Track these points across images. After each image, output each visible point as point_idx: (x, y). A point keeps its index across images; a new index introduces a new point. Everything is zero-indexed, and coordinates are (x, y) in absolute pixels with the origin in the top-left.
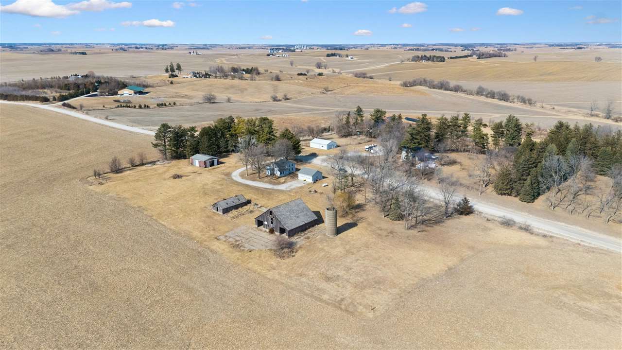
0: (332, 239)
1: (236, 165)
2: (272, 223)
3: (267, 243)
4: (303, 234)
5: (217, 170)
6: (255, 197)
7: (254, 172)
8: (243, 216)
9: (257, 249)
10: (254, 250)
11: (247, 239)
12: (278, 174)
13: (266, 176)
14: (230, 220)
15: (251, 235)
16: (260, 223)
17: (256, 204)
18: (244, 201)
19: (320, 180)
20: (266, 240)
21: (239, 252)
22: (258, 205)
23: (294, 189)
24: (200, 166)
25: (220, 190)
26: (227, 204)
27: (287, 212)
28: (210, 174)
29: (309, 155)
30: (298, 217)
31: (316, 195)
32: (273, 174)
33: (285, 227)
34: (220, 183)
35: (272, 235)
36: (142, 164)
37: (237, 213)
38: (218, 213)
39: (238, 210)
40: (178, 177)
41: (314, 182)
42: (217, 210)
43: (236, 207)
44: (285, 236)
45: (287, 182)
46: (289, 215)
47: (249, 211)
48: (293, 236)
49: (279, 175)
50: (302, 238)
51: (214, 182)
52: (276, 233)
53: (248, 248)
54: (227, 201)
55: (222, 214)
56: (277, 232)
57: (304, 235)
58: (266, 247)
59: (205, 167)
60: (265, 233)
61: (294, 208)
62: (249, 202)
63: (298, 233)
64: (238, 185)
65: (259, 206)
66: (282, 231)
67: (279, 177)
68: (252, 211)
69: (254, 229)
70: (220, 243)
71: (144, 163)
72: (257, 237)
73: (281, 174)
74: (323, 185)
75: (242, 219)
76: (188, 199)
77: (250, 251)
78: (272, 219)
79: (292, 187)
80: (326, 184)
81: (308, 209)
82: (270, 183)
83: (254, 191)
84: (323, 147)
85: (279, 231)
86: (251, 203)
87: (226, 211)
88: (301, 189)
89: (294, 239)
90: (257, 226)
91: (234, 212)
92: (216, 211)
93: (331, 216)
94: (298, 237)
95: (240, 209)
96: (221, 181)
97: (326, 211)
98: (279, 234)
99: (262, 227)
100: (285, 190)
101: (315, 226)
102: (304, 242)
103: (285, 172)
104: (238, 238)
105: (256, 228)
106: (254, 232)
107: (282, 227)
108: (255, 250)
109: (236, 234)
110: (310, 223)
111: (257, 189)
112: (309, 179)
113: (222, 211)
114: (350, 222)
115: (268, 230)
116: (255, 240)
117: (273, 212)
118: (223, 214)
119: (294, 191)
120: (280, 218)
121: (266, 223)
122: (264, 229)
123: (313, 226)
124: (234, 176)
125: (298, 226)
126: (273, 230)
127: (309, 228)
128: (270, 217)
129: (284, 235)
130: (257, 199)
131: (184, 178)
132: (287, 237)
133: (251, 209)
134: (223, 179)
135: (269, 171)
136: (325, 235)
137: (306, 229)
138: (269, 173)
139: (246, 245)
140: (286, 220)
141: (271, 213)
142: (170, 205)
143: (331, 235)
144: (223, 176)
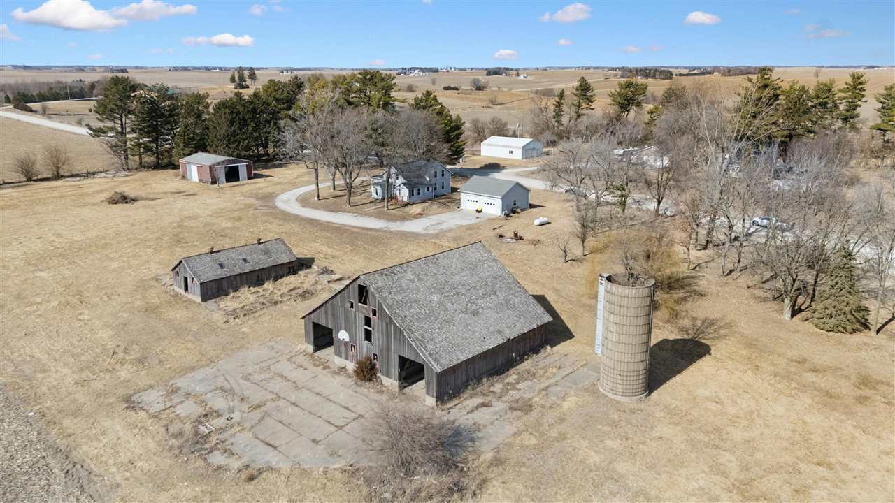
0: (633, 412)
1: (297, 180)
2: (368, 336)
3: (340, 428)
4: (498, 387)
5: (241, 189)
6: (329, 251)
7: (339, 193)
8: (273, 308)
9: (285, 467)
10: (270, 469)
11: (258, 407)
12: (404, 194)
13: (370, 203)
14: (221, 324)
15: (277, 385)
16: (322, 337)
17: (326, 271)
18: (285, 259)
19: (522, 210)
20: (339, 415)
21: (203, 478)
22: (332, 272)
23: (450, 230)
24: (201, 180)
25: (228, 231)
26: (221, 266)
27: (431, 290)
28: (218, 195)
29: (481, 168)
30: (475, 313)
31: (520, 246)
32: (390, 197)
33: (424, 357)
34: (236, 214)
35: (367, 389)
36: (58, 177)
37: (252, 298)
38: (189, 296)
39: (260, 289)
40: (124, 199)
41: (508, 215)
42: (186, 289)
43: (256, 278)
44: (422, 395)
45: (427, 215)
46: (441, 303)
47: (300, 291)
48: (456, 394)
49: (405, 199)
50: (499, 406)
51: (216, 214)
52: (386, 380)
53: (245, 460)
54: (222, 257)
55: (199, 299)
56: (388, 376)
57: (506, 390)
58: (334, 454)
59: (214, 182)
60: (340, 379)
61: (457, 278)
62: (303, 264)
63: (479, 381)
64: (284, 220)
65: (336, 277)
66: (411, 372)
67: (406, 204)
68: (307, 292)
69: (300, 359)
70: (132, 426)
71: (62, 172)
72: (305, 398)
73: (411, 194)
74: (537, 222)
75: (267, 317)
76: (111, 256)
77: (251, 479)
78: (368, 321)
79: (445, 226)
80: (546, 219)
81: (514, 285)
82: (380, 216)
83: (329, 235)
84: (511, 152)
85: (395, 370)
86: (310, 267)
87: (214, 290)
88: (469, 232)
89: (463, 411)
90: (310, 348)
91: (247, 295)
92: (182, 291)
93: (632, 312)
94: (479, 400)
95: (269, 286)
96: (240, 209)
97: (603, 287)
98: (396, 383)
99: (328, 353)
100: (424, 232)
101: (543, 353)
102: (510, 429)
103: (423, 191)
104: (219, 403)
105: (306, 353)
106: (295, 374)
107: (408, 355)
108: (278, 471)
109: (221, 381)
110: (523, 337)
111: (340, 230)
112: (493, 207)
113: (198, 289)
114: (672, 337)
115: (351, 366)
116: (291, 410)
117: (372, 289)
118: (204, 300)
119: (450, 235)
120: (405, 316)
121: (343, 335)
122: (339, 362)
123: (536, 351)
124: (283, 201)
125: (477, 349)
126: (373, 368)
127: (522, 361)
128: (363, 310)
129: (419, 388)
130: (334, 257)
131: (140, 203)
132: (431, 401)
133: (306, 286)
134: (250, 206)
135: (379, 189)
136: (593, 391)
137: (510, 364)
138: (380, 192)
139: (242, 440)
140: (426, 325)
141: (363, 292)
142: (41, 270)
143: (624, 394)
144: (252, 201)
